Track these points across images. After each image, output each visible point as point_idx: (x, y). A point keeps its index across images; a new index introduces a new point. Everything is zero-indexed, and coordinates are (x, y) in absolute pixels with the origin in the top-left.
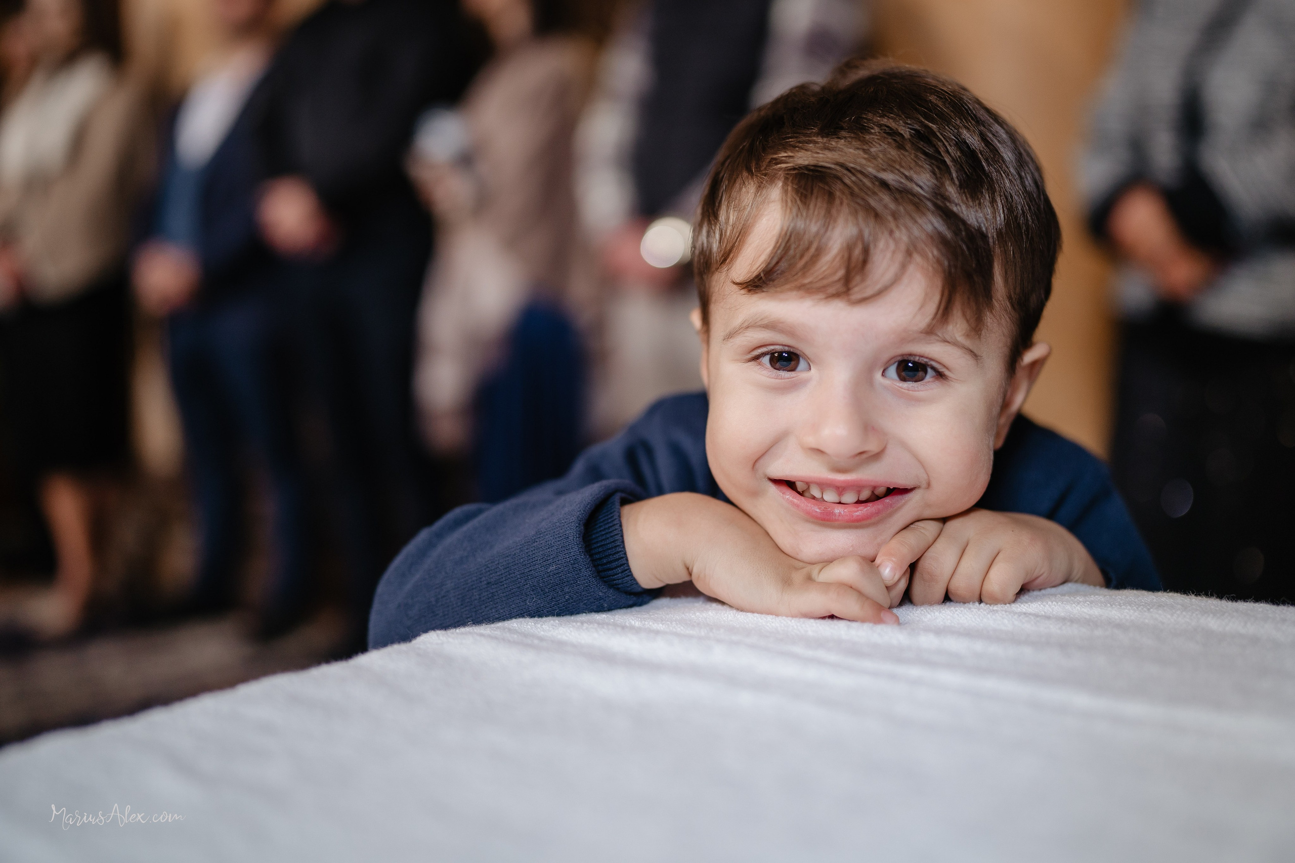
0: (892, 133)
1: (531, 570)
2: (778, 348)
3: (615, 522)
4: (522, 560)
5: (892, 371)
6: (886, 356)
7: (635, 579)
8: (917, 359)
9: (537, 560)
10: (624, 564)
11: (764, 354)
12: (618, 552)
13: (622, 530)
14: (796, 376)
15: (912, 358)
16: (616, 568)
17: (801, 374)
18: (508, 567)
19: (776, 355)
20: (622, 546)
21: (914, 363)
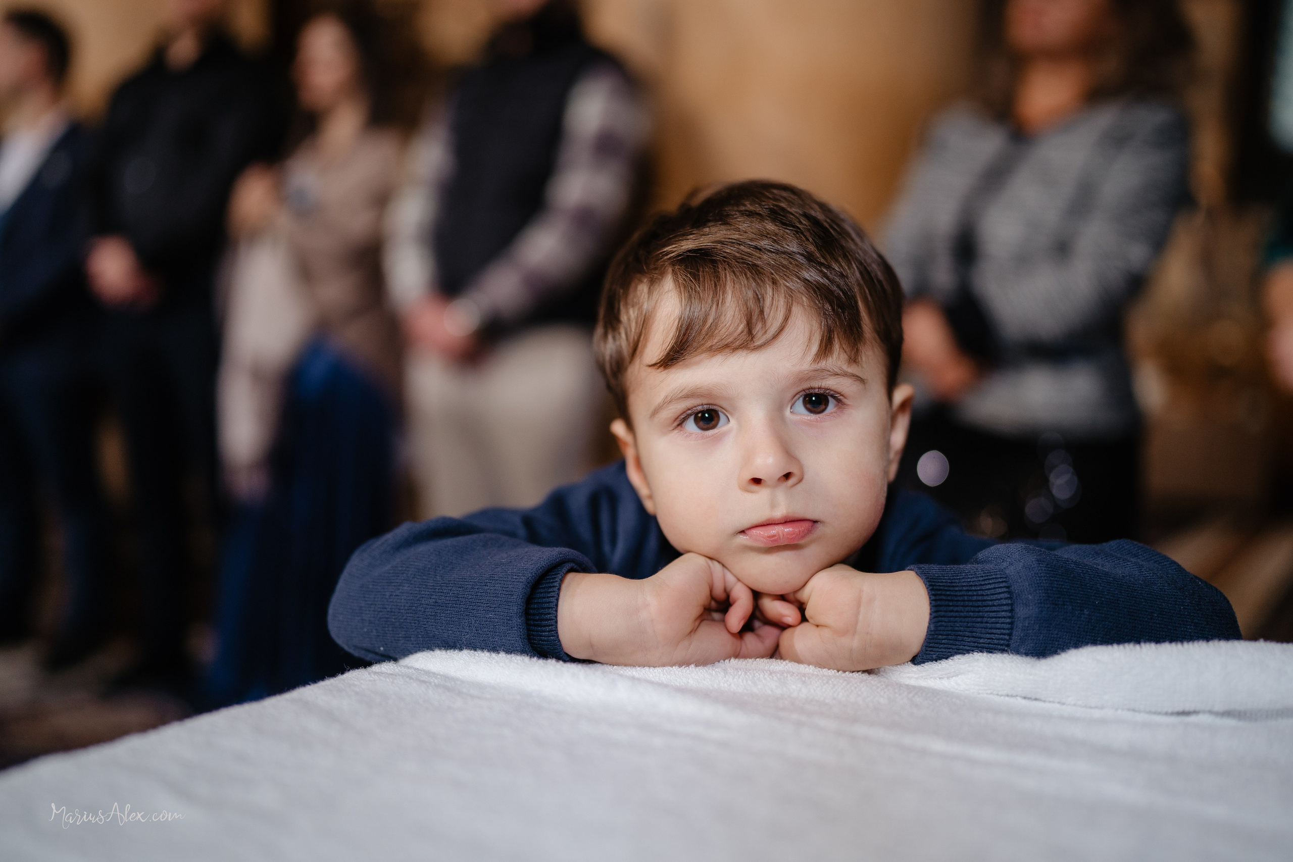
0: (751, 214)
1: (474, 609)
2: (700, 408)
3: (555, 584)
4: (470, 597)
5: (800, 406)
6: (789, 395)
7: (559, 641)
8: (816, 391)
9: (482, 603)
10: (553, 625)
11: (691, 415)
12: (550, 614)
13: (558, 595)
14: (719, 432)
15: (812, 391)
16: (545, 626)
17: (722, 427)
18: (457, 597)
19: (700, 415)
20: (554, 609)
21: (816, 395)
